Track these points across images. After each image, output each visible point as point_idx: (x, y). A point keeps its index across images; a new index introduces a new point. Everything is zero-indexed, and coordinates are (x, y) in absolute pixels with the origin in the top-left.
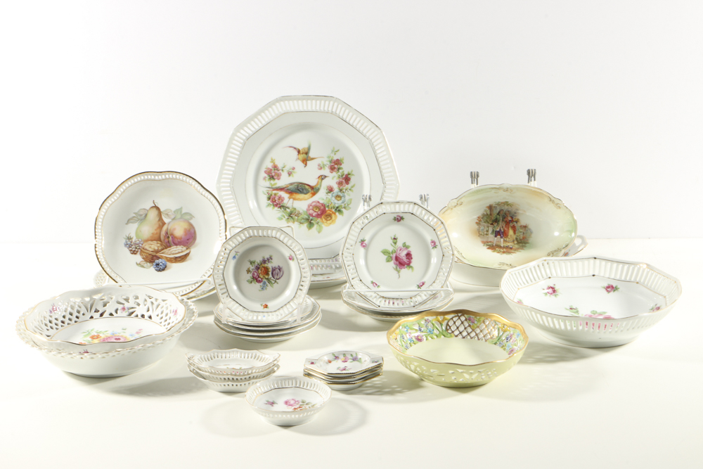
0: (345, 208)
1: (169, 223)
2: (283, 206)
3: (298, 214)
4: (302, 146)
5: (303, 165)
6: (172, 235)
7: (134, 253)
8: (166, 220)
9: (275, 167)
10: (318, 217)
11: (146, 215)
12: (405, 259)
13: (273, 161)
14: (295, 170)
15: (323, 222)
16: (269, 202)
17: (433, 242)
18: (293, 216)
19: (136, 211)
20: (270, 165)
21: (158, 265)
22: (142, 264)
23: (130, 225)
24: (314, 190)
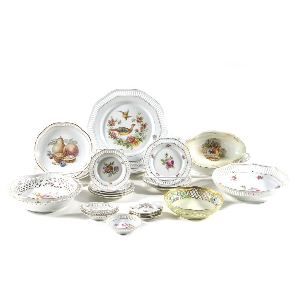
0: (143, 139)
1: (67, 145)
2: (116, 138)
3: (122, 141)
4: (125, 111)
5: (125, 119)
6: (68, 150)
7: (51, 158)
8: (66, 144)
9: (113, 120)
10: (131, 143)
11: (57, 142)
12: (171, 164)
13: (111, 117)
14: (121, 122)
15: (134, 145)
16: (110, 135)
17: (183, 156)
18: (120, 142)
19: (52, 140)
20: (110, 119)
21: (62, 164)
22: (55, 163)
23: (50, 146)
24: (130, 131)
